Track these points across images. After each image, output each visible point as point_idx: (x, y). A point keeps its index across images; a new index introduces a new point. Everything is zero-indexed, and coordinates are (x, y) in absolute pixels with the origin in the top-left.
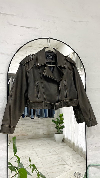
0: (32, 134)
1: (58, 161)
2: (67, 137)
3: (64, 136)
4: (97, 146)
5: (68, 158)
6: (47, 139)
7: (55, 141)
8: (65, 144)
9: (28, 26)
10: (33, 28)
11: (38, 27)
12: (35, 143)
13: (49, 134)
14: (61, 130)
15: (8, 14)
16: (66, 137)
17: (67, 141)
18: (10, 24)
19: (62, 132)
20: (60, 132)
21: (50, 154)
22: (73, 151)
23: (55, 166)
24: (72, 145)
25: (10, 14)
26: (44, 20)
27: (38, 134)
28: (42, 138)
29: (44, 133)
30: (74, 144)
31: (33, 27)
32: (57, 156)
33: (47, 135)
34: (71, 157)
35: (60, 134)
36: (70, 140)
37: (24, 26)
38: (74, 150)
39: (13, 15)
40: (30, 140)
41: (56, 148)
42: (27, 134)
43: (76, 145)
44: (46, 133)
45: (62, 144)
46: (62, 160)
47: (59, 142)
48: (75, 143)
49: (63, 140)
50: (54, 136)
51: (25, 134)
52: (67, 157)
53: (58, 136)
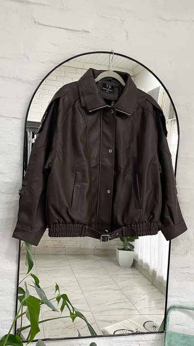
0: (73, 247)
1: (120, 301)
2: (142, 258)
3: (137, 256)
4: (189, 272)
5: (139, 298)
6: (103, 258)
7: (118, 264)
8: (137, 272)
9: (70, 28)
10: (79, 31)
11: (89, 31)
12: (77, 264)
13: (106, 250)
14: (130, 243)
15: (33, 3)
16: (140, 258)
17: (141, 266)
18: (35, 22)
19: (133, 247)
20: (129, 247)
21: (105, 287)
22: (151, 287)
23: (113, 309)
24: (151, 274)
25: (37, 4)
26: (102, 17)
27: (84, 247)
28: (93, 256)
29: (97, 247)
30: (154, 273)
31: (80, 29)
32: (118, 291)
33: (102, 251)
34: (146, 296)
35: (128, 250)
36: (147, 266)
37: (61, 27)
38: (153, 284)
39: (43, 5)
40: (69, 257)
41: (119, 276)
42: (64, 245)
43: (158, 274)
44: (101, 247)
45: (130, 271)
46: (127, 300)
47: (125, 267)
48: (156, 270)
49: (135, 264)
50: (116, 255)
51: (59, 244)
52: (137, 295)
53: (123, 255)
